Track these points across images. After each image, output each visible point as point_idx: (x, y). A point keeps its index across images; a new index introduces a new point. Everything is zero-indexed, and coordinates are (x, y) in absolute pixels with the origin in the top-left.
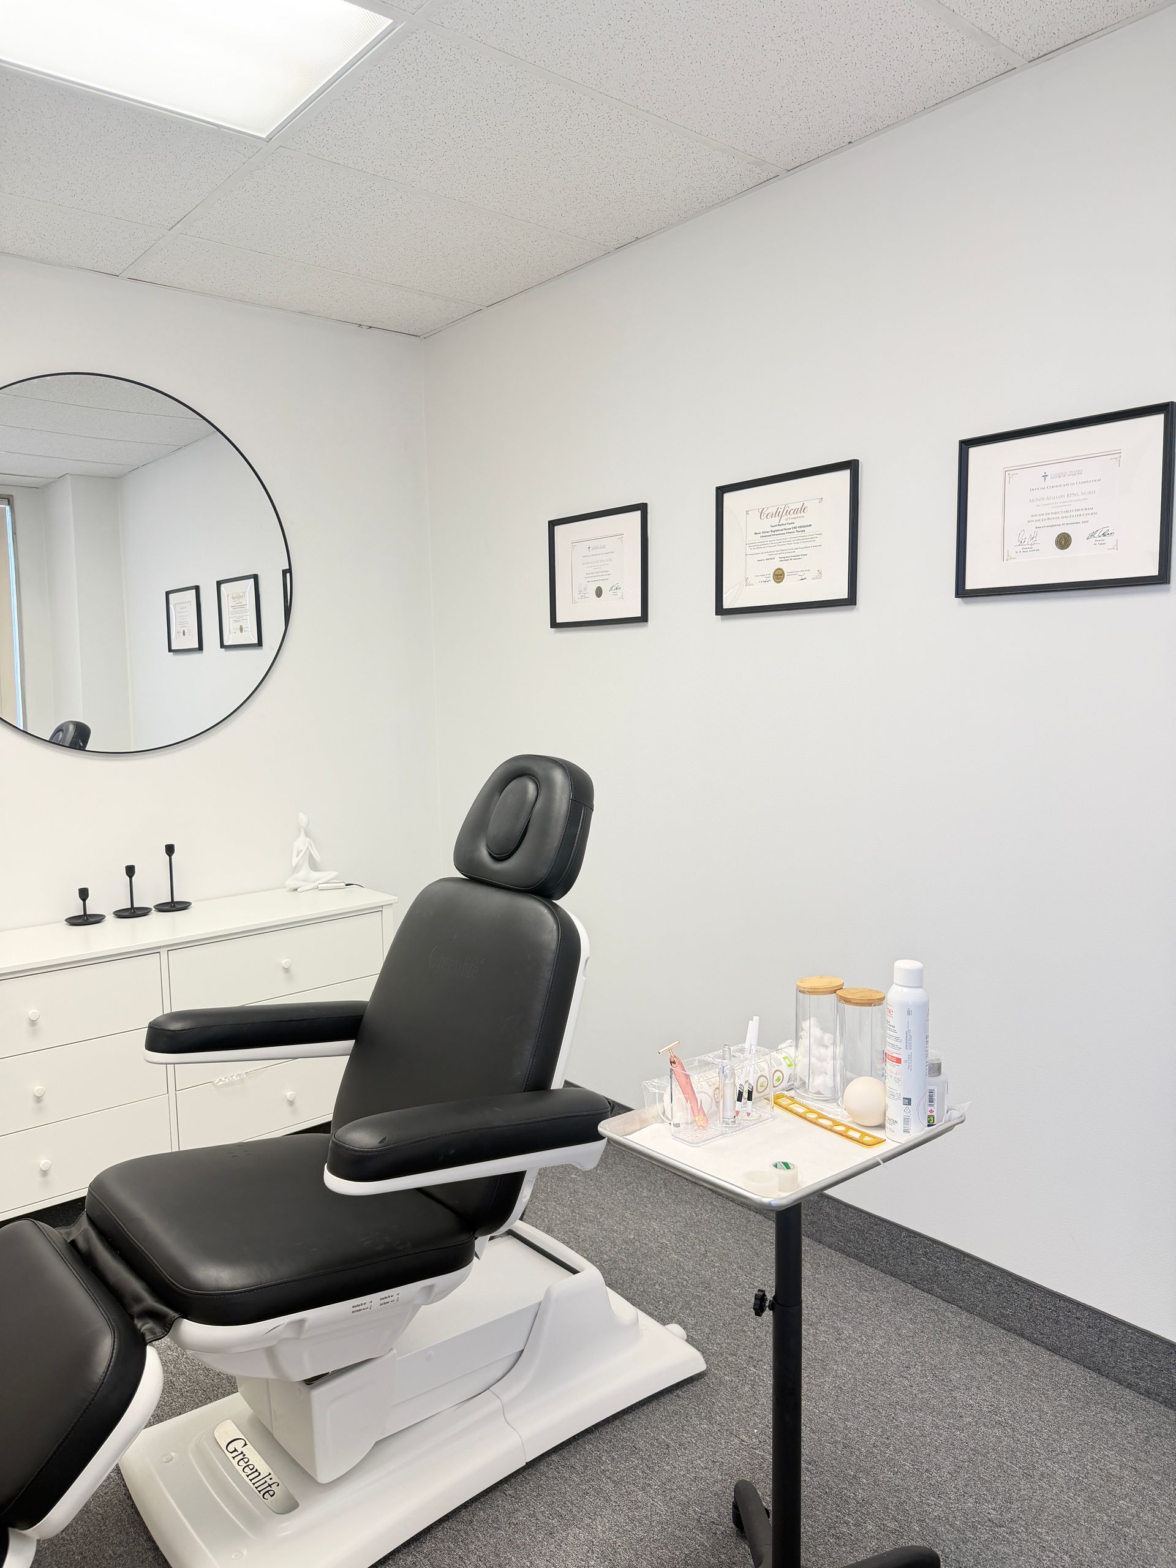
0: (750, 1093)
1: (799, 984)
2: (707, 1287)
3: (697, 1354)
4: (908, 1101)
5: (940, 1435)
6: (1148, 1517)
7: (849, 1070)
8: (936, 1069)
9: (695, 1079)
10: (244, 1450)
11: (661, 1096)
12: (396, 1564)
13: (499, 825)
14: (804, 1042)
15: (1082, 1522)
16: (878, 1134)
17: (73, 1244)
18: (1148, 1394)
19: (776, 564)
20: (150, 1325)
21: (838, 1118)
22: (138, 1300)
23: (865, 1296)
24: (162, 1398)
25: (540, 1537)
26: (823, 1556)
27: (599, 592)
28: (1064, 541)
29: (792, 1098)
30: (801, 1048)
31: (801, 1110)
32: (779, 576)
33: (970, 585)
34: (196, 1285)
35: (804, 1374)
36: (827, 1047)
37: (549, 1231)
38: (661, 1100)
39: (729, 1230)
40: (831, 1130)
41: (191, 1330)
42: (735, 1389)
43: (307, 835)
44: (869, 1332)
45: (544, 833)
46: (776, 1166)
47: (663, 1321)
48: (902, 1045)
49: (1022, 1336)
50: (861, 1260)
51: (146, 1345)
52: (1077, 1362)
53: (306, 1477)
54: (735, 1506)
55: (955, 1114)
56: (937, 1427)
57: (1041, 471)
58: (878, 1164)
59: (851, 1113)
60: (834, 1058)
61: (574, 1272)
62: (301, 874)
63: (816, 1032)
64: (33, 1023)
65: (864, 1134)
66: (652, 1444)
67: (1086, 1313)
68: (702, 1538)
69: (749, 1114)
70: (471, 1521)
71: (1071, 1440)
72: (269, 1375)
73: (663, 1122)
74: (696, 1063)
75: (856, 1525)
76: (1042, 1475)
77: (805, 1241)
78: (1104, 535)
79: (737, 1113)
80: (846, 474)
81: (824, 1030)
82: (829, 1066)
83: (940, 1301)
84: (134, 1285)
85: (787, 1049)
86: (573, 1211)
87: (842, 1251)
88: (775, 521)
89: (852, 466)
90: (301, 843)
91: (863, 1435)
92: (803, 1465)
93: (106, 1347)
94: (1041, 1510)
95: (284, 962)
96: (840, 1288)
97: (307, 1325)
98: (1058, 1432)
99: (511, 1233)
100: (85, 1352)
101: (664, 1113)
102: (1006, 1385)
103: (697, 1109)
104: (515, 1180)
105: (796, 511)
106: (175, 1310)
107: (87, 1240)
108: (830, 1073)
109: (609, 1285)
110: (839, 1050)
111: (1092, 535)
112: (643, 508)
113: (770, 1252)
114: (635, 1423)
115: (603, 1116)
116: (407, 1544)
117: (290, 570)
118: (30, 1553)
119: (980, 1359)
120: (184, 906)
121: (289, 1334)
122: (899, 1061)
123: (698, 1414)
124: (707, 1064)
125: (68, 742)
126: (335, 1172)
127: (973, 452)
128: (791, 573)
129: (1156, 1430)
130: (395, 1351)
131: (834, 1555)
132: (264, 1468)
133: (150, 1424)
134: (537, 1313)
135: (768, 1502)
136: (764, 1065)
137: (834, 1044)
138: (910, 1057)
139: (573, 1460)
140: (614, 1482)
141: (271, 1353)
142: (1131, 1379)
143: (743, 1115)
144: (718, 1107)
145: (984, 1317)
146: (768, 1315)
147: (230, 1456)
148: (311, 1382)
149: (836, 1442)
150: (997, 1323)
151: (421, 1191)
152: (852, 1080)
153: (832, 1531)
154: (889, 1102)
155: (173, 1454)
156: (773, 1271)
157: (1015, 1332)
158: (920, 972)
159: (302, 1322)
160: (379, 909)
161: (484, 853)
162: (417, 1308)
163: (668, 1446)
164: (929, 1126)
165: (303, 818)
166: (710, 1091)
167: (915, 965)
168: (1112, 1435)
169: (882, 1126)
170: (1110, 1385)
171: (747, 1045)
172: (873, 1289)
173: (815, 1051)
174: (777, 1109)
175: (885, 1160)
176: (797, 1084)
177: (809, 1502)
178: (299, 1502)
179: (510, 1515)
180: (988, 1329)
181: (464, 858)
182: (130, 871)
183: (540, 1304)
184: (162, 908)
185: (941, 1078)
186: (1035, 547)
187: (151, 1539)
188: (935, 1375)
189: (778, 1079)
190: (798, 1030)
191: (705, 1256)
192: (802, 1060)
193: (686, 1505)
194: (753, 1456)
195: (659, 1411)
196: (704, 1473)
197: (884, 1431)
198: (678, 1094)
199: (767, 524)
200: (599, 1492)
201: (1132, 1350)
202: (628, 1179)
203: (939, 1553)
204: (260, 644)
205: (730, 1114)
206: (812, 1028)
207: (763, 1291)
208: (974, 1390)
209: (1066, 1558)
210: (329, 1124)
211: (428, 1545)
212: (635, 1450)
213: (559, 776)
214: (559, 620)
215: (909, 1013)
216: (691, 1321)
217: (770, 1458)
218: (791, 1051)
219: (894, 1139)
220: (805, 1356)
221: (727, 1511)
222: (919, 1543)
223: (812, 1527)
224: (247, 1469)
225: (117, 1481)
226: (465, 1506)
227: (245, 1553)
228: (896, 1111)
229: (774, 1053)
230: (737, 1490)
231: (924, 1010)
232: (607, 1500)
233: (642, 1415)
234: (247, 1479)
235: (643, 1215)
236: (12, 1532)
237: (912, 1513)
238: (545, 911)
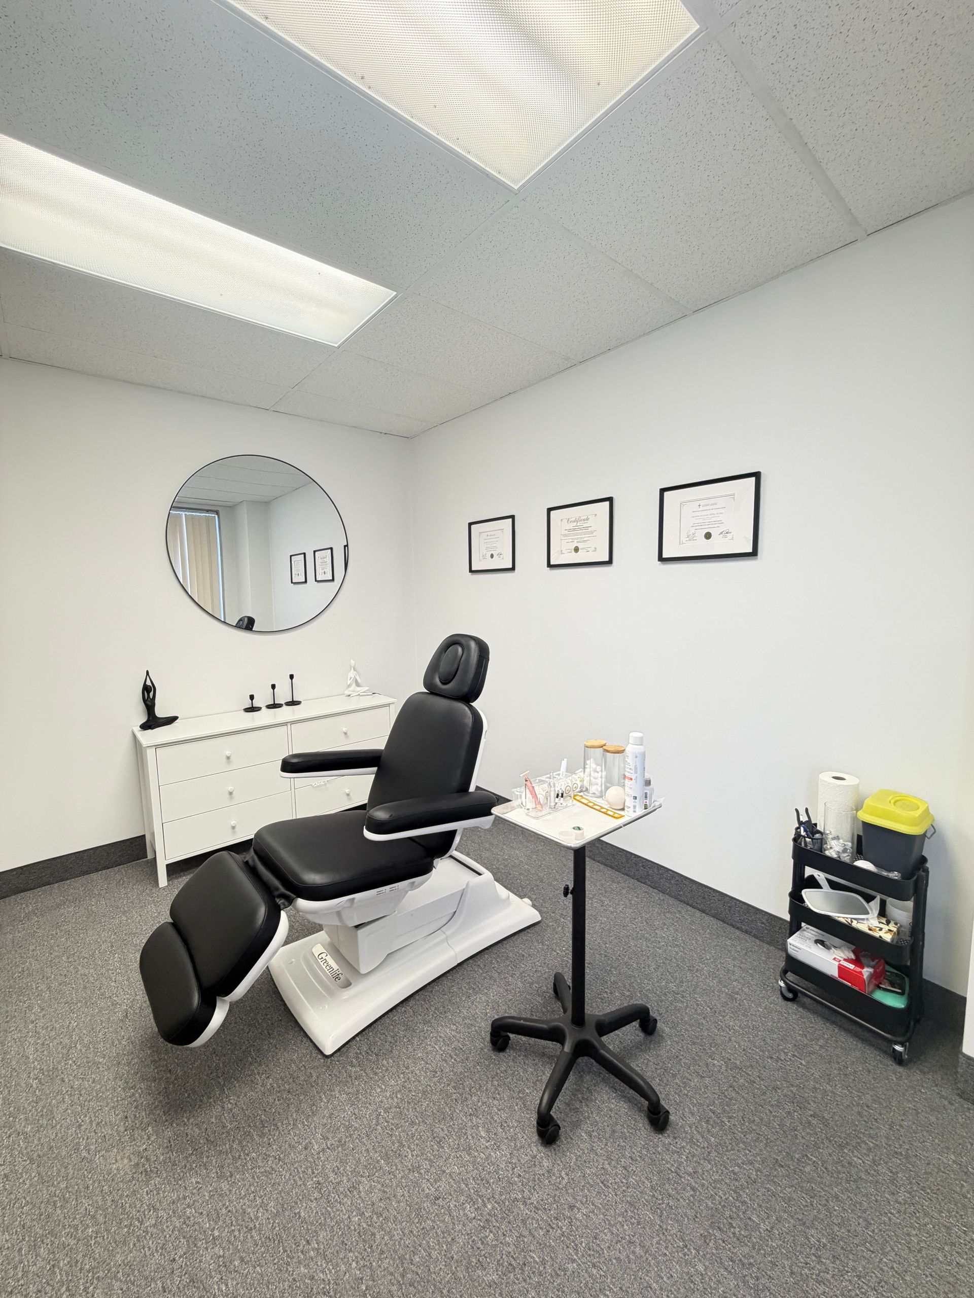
0: (562, 794)
1: (585, 743)
2: (541, 881)
3: (537, 913)
4: (635, 798)
5: (650, 951)
6: (746, 990)
7: (609, 783)
8: (648, 783)
9: (536, 789)
10: (326, 958)
11: (521, 796)
12: (397, 1011)
13: (443, 668)
14: (587, 770)
15: (716, 992)
16: (621, 813)
17: (247, 863)
18: (746, 932)
19: (575, 544)
20: (282, 901)
21: (603, 806)
22: (277, 889)
23: (615, 885)
24: (288, 934)
25: (464, 999)
26: (595, 1008)
27: (492, 556)
28: (708, 536)
29: (581, 796)
30: (586, 773)
31: (586, 802)
32: (576, 550)
33: (664, 556)
34: (303, 882)
35: (587, 922)
36: (598, 772)
37: (468, 855)
38: (521, 798)
39: (552, 854)
40: (599, 811)
41: (302, 903)
42: (554, 929)
43: (354, 670)
44: (617, 902)
45: (466, 671)
46: (574, 828)
47: (521, 897)
48: (633, 772)
49: (688, 904)
50: (613, 868)
51: (280, 910)
52: (713, 917)
53: (355, 971)
54: (555, 985)
55: (657, 804)
56: (648, 947)
57: (698, 503)
58: (621, 827)
59: (609, 803)
60: (601, 778)
61: (480, 874)
62: (351, 689)
63: (594, 766)
64: (228, 758)
65: (615, 813)
66: (516, 955)
67: (718, 894)
68: (539, 999)
69: (561, 804)
70: (432, 991)
71: (710, 953)
72: (339, 924)
73: (522, 808)
74: (537, 781)
75: (611, 993)
76: (697, 970)
77: (587, 859)
78: (727, 533)
79: (556, 803)
80: (607, 503)
81: (597, 765)
82: (599, 781)
83: (650, 888)
84: (276, 882)
85: (580, 773)
86: (479, 845)
87: (602, 863)
88: (575, 524)
89: (610, 500)
90: (352, 674)
91: (614, 951)
92: (586, 965)
93: (262, 911)
94: (697, 986)
95: (344, 730)
96: (603, 882)
97: (356, 901)
98: (704, 950)
99: (451, 857)
100: (253, 913)
101: (522, 804)
102: (680, 927)
103: (537, 802)
104: (452, 834)
105: (584, 520)
106: (295, 894)
107: (253, 860)
108: (600, 785)
109: (496, 880)
110: (604, 774)
111: (721, 533)
112: (513, 517)
113: (571, 865)
114: (508, 945)
115: (493, 805)
116: (402, 1002)
117: (347, 545)
118: (226, 1008)
119: (668, 915)
120: (298, 703)
121: (348, 905)
122: (631, 779)
123: (537, 941)
124: (543, 781)
125: (244, 626)
126: (369, 830)
127: (666, 494)
128: (582, 549)
129: (750, 949)
130: (396, 912)
131: (600, 1007)
132: (335, 966)
133: (283, 945)
134: (463, 893)
135: (569, 982)
136: (569, 781)
137: (602, 771)
138: (636, 777)
139: (479, 962)
140: (498, 972)
141: (339, 914)
142: (738, 925)
143: (559, 805)
144: (547, 800)
145: (670, 895)
146: (570, 896)
147: (320, 961)
148: (357, 927)
149: (601, 954)
150: (676, 898)
151: (410, 838)
152: (609, 787)
153: (600, 996)
154: (626, 798)
155: (293, 960)
156: (572, 873)
157: (685, 903)
158: (642, 738)
159: (353, 899)
160: (388, 705)
161: (437, 681)
162: (407, 892)
163: (523, 956)
164: (645, 809)
165: (353, 662)
166: (544, 793)
167: (640, 735)
168: (730, 951)
169: (623, 809)
170: (729, 928)
171: (561, 772)
172: (618, 883)
173: (592, 774)
174: (574, 801)
175: (625, 825)
176: (584, 789)
177: (589, 982)
178: (351, 981)
179: (450, 988)
180: (671, 901)
181: (428, 683)
182: (273, 687)
183: (464, 889)
184: (288, 704)
185: (651, 786)
186: (695, 538)
187: (282, 1000)
188: (647, 923)
189: (575, 788)
190: (585, 764)
191: (540, 866)
192: (587, 779)
193: (532, 984)
194: (562, 961)
195: (518, 940)
196: (540, 969)
197: (624, 949)
198: (529, 795)
199: (571, 526)
200: (491, 977)
201: (739, 911)
202: (505, 831)
203: (649, 1007)
204: (333, 580)
205: (553, 804)
206: (591, 763)
207: (568, 885)
208: (665, 929)
209: (708, 1009)
210: (365, 805)
211: (412, 1003)
212: (508, 958)
213: (473, 644)
214: (473, 569)
215: (636, 757)
216: (534, 897)
217: (571, 961)
218: (582, 774)
219: (629, 815)
220: (587, 913)
221: (551, 986)
222: (640, 1002)
223: (590, 994)
224: (327, 967)
225: (267, 973)
226: (429, 984)
227: (327, 1007)
228: (629, 802)
229: (574, 775)
230: (555, 977)
231: (643, 755)
232: (495, 981)
233: (510, 941)
234: (328, 972)
235: (512, 847)
236: (218, 999)
237: (637, 987)
238: (467, 709)
